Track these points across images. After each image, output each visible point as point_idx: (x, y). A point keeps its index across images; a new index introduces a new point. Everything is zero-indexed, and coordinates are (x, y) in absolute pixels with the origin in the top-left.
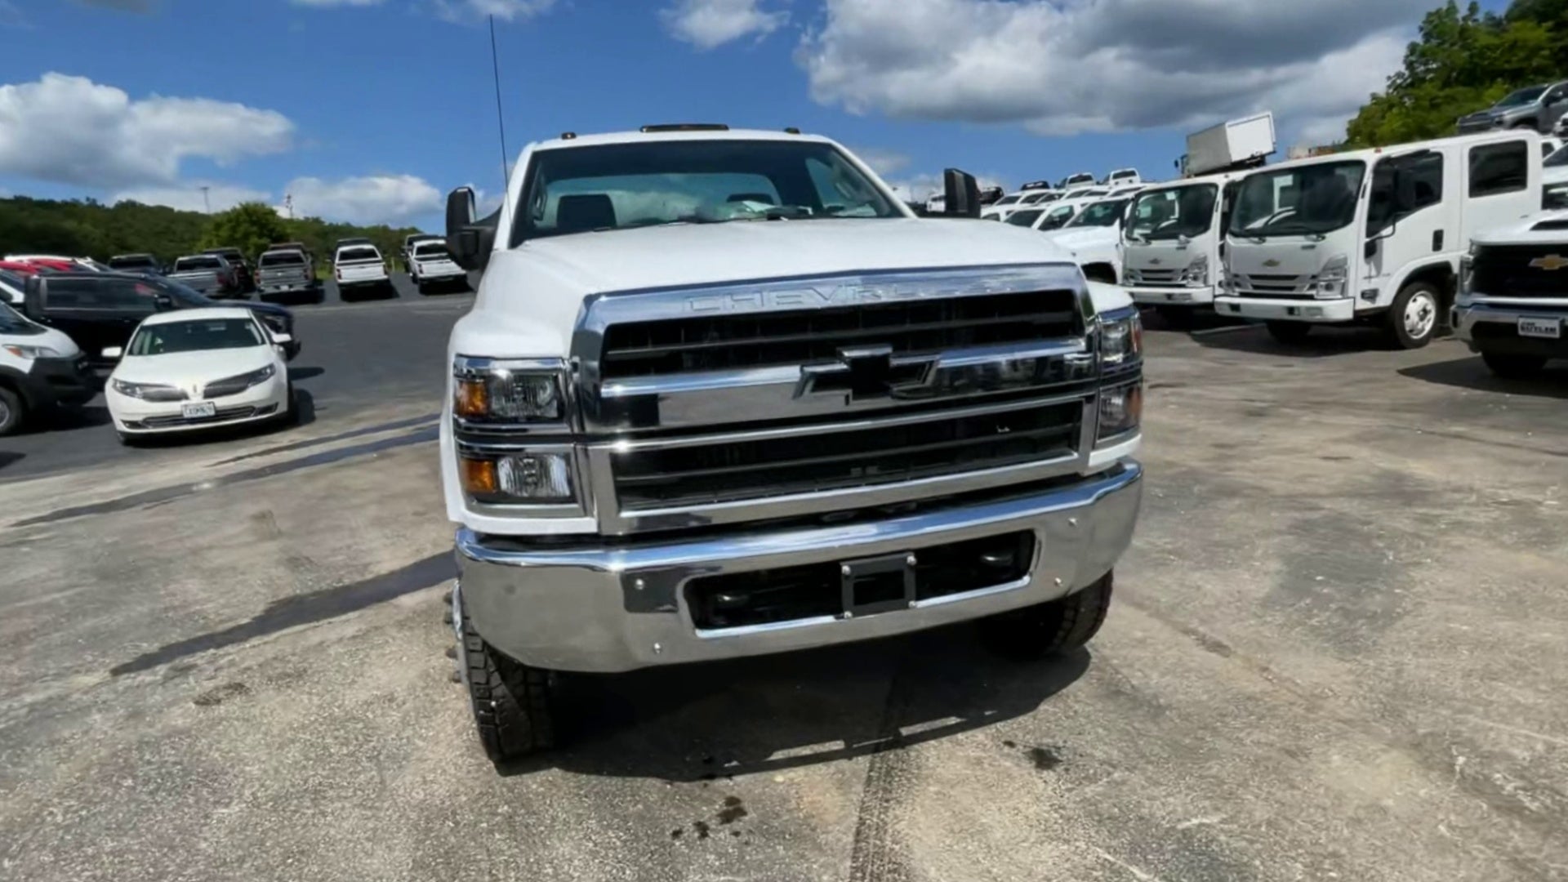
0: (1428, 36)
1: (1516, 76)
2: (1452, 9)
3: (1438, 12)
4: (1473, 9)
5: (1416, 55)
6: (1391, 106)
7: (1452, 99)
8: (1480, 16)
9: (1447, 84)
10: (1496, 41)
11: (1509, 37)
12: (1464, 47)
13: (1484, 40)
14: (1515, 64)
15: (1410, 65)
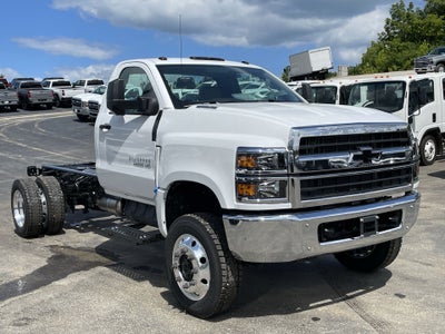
0: (394, 16)
1: (432, 39)
2: (402, 5)
3: (397, 5)
4: (411, 6)
5: (389, 25)
6: (381, 49)
7: (406, 48)
8: (414, 9)
9: (403, 40)
10: (421, 22)
11: (427, 20)
12: (409, 23)
13: (416, 21)
14: (430, 33)
15: (387, 29)
